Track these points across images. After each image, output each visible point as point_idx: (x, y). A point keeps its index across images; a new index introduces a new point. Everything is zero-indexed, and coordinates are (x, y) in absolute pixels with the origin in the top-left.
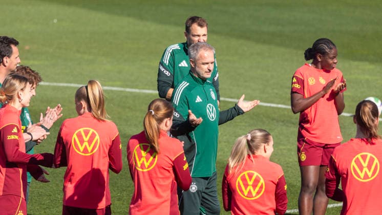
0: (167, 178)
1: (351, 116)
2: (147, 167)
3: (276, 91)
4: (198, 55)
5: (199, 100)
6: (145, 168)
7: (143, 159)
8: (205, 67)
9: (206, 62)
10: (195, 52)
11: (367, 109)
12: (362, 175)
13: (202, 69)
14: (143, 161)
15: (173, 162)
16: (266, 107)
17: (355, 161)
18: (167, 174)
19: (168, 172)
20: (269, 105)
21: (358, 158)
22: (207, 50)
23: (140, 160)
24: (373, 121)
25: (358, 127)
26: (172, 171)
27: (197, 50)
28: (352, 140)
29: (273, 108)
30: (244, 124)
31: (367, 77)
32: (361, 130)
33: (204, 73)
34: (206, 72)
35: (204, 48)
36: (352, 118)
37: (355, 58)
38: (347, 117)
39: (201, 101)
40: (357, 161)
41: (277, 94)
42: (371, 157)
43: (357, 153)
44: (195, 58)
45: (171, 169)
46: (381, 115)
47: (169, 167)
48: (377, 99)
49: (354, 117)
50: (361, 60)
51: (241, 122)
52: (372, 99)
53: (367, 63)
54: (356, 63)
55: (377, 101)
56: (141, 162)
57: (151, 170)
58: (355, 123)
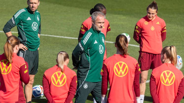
0: (17, 77)
1: (114, 43)
2: (6, 72)
3: (74, 31)
4: (96, 18)
5: (96, 42)
6: (6, 73)
7: (4, 68)
8: (99, 25)
9: (100, 22)
10: (95, 17)
11: (123, 39)
12: (119, 73)
13: (98, 26)
14: (4, 69)
15: (20, 69)
16: (69, 39)
17: (116, 66)
18: (17, 75)
19: (17, 74)
20: (71, 38)
21: (117, 65)
22: (101, 16)
23: (3, 68)
24: (125, 45)
25: (117, 48)
26: (19, 74)
27: (96, 15)
28: (114, 55)
29: (73, 39)
30: (58, 48)
31: (122, 23)
32: (120, 50)
33: (98, 27)
34: (99, 27)
35: (100, 15)
36: (114, 44)
37: (116, 13)
38: (112, 43)
39: (97, 43)
40: (117, 66)
41: (75, 32)
42: (124, 64)
43: (117, 62)
44: (94, 20)
45: (18, 73)
46: (129, 43)
47: (18, 72)
48: (127, 34)
49: (116, 43)
50: (119, 14)
51: (56, 47)
52: (125, 34)
53: (122, 16)
54: (116, 16)
55: (127, 35)
56: (3, 69)
57: (8, 74)
58: (116, 47)
